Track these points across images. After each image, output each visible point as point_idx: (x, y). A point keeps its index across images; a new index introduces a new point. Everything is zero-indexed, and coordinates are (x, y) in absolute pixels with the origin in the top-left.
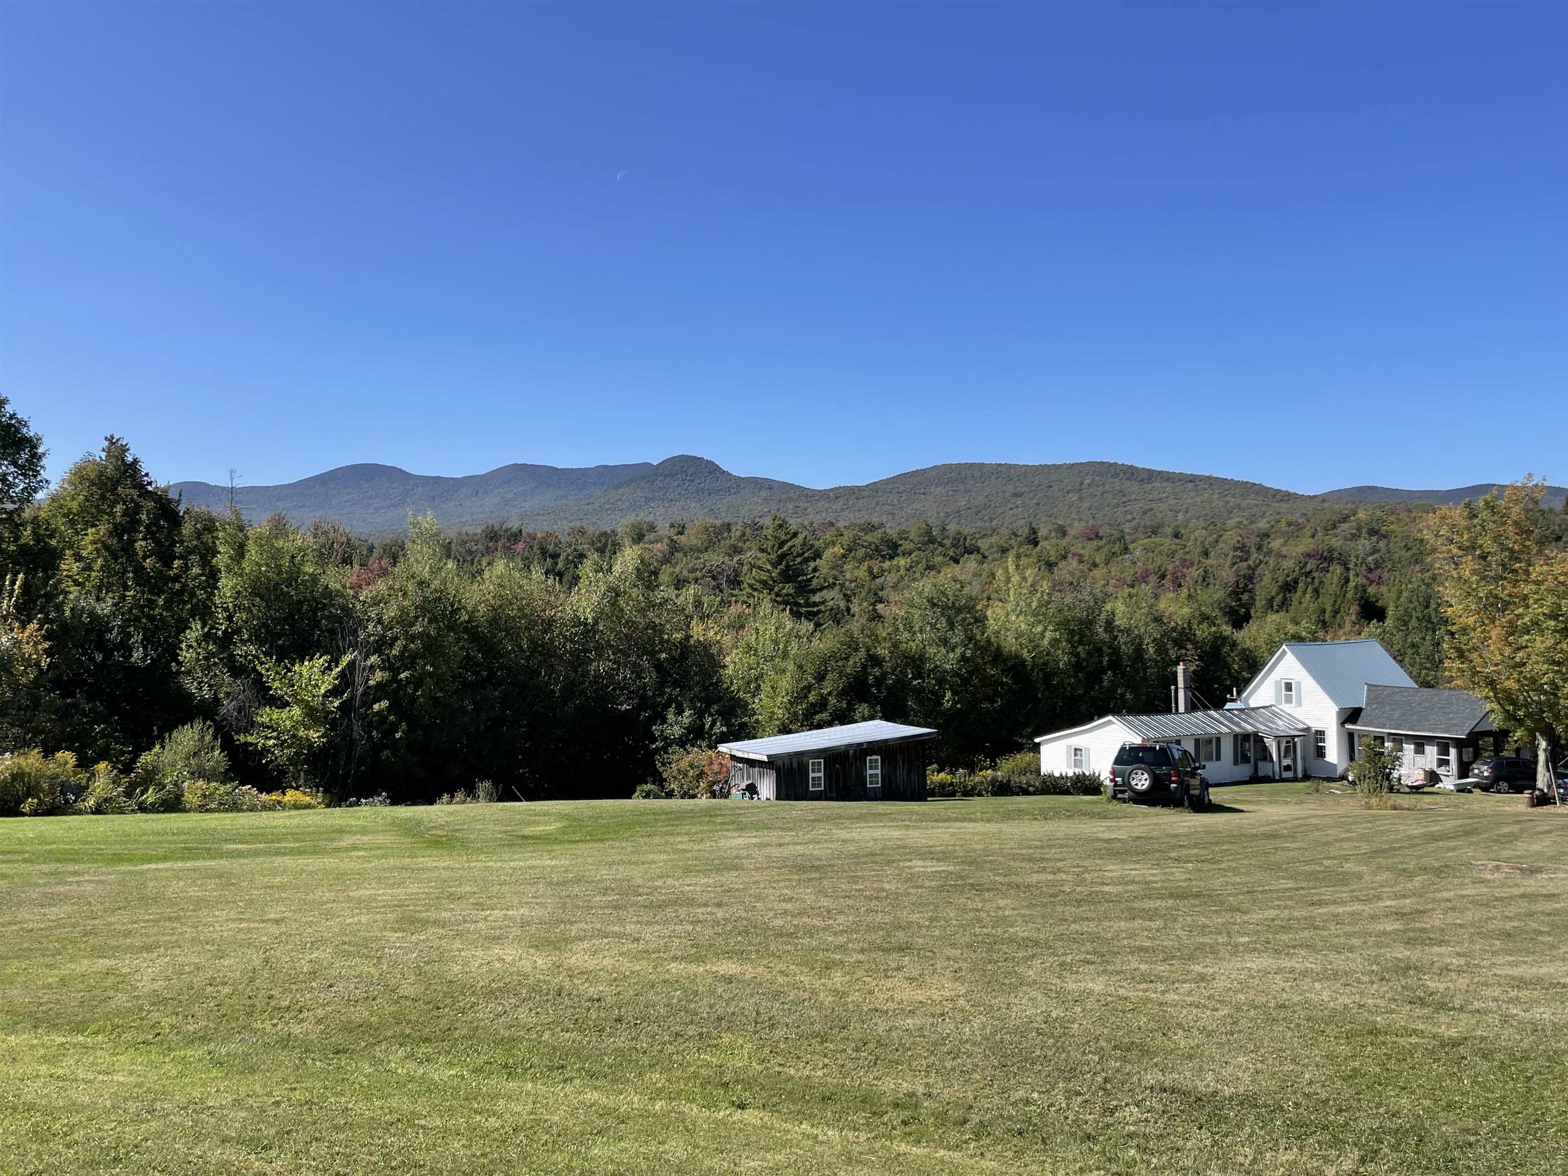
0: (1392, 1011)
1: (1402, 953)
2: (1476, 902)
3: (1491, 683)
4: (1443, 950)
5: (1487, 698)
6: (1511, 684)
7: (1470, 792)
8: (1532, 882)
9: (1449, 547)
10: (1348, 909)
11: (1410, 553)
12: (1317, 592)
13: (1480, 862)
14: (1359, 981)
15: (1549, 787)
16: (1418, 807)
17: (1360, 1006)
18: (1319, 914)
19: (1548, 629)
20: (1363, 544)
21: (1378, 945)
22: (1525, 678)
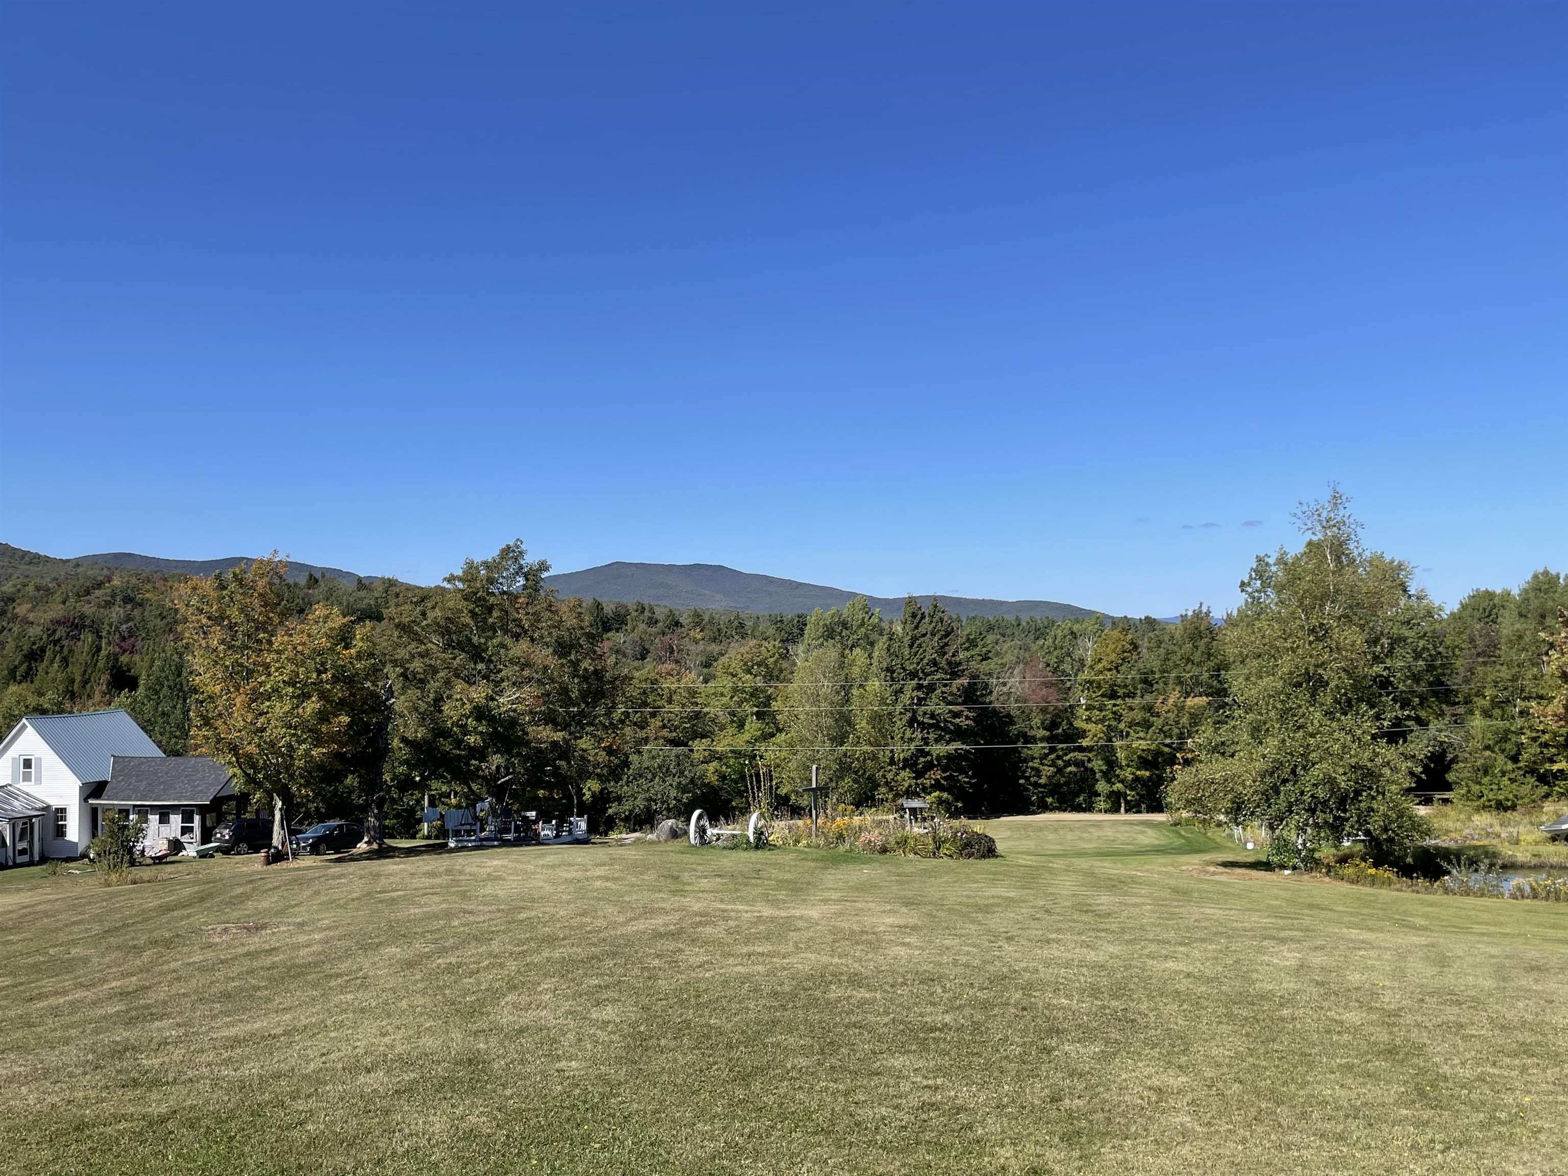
0: (103, 1100)
1: (121, 1035)
2: (203, 969)
3: (234, 749)
4: (165, 1023)
5: (230, 763)
6: (252, 749)
7: (212, 856)
8: (256, 939)
9: (198, 617)
10: (69, 998)
11: (165, 621)
12: (65, 661)
13: (210, 927)
14: (70, 1075)
15: (283, 844)
16: (159, 878)
17: (69, 1102)
18: (37, 1009)
19: (287, 695)
20: (117, 612)
21: (96, 1032)
22: (265, 742)
